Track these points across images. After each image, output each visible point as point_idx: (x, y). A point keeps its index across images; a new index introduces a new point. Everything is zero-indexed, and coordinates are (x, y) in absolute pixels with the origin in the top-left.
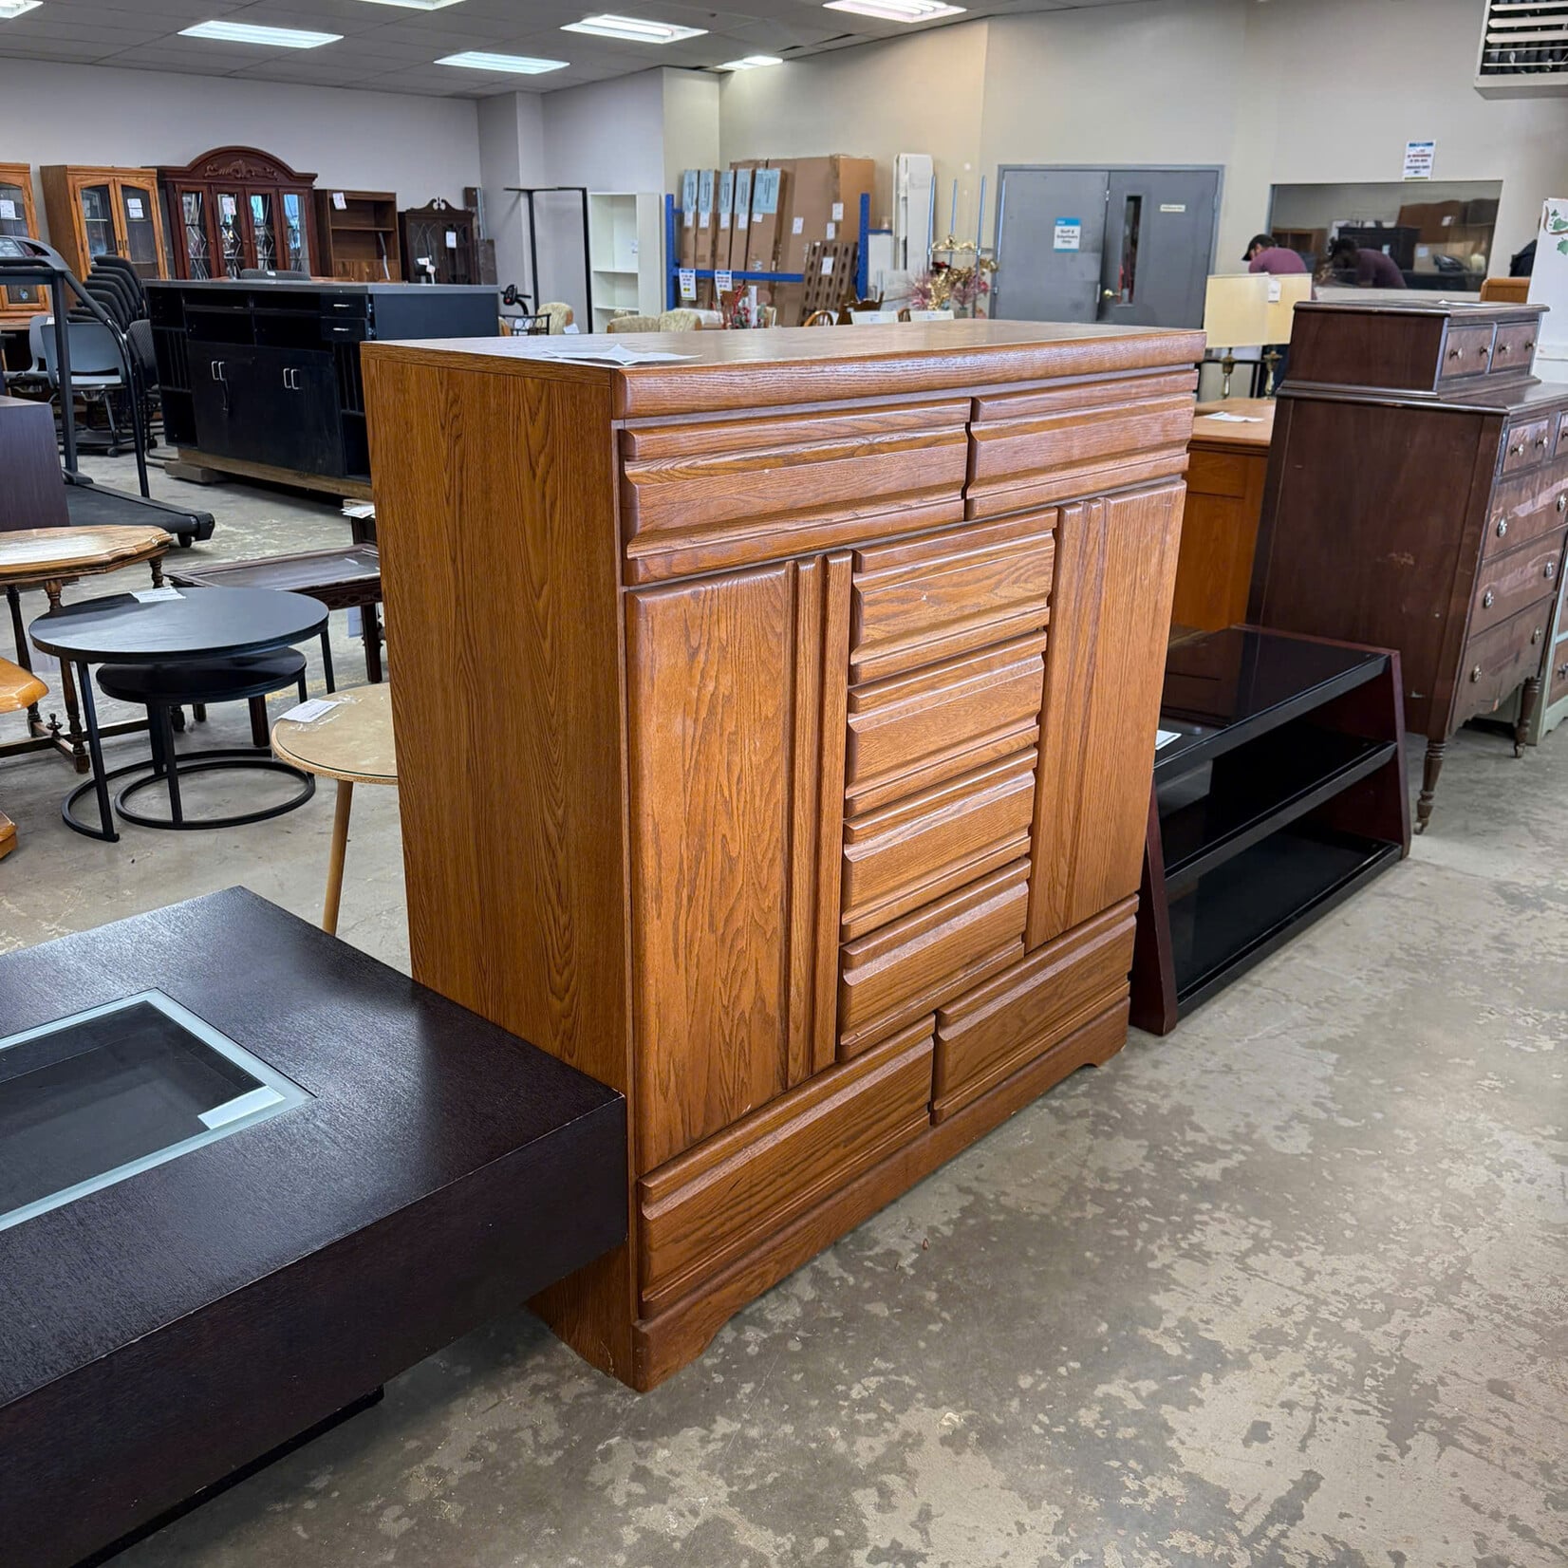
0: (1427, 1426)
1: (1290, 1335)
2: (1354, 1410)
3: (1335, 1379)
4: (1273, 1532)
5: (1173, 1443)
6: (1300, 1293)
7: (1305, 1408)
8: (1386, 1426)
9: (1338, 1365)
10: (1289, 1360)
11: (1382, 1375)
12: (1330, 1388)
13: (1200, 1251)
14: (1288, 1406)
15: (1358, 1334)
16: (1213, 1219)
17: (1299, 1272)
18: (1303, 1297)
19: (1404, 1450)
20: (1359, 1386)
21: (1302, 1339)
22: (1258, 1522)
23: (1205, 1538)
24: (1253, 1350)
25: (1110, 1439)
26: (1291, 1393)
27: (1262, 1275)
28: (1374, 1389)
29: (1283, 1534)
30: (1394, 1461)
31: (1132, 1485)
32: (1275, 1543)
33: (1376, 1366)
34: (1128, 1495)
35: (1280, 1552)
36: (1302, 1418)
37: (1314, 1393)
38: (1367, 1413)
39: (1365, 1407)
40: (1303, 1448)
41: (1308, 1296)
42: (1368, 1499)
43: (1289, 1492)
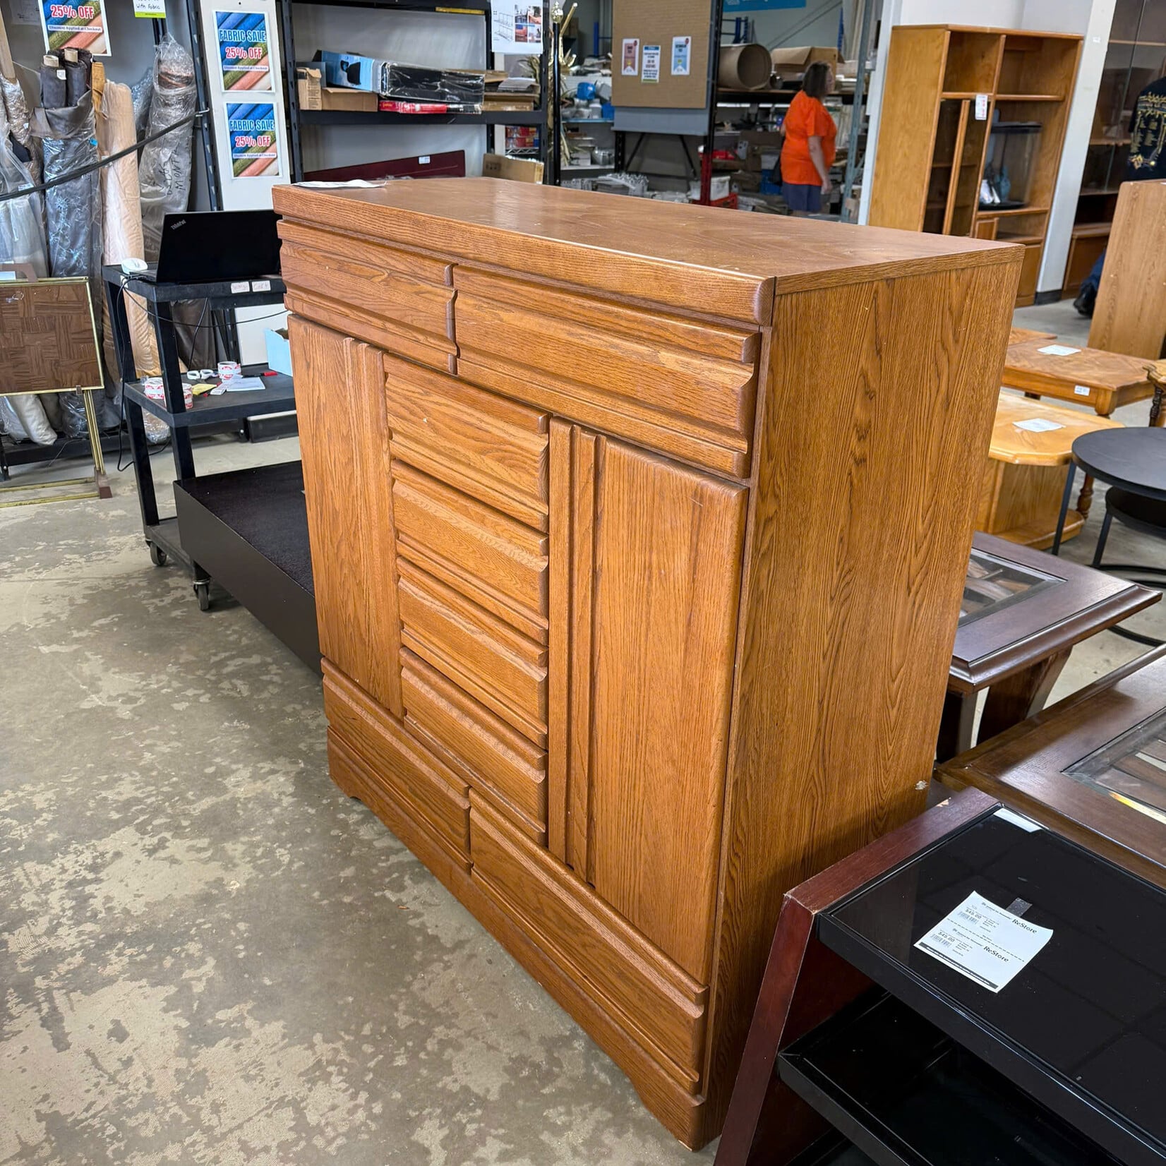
0: (46, 1145)
1: (191, 1098)
2: (94, 1103)
3: (130, 1106)
4: (45, 1007)
5: (144, 982)
6: (231, 1131)
7: (119, 1071)
8: (67, 1116)
9: (141, 1117)
10: (166, 1086)
11: (112, 1144)
12: (125, 1098)
13: (319, 1078)
14: (128, 1063)
15: (162, 1150)
16: (357, 1107)
17: (256, 1144)
18: (225, 1130)
19: (40, 1117)
20: (115, 1120)
21: (182, 1104)
22: (57, 1001)
23: (68, 972)
24: (191, 1065)
25: (169, 952)
26: (137, 1069)
27: (269, 1111)
28: (103, 1129)
29: (39, 1011)
30: (38, 1103)
31: (128, 951)
32: (38, 1004)
33: (122, 1144)
34: (124, 947)
35: (31, 1004)
36: (112, 1065)
37: (127, 1084)
38: (87, 1110)
39: (92, 1112)
40: (88, 1053)
41: (224, 1136)
42: (24, 1071)
43: (63, 1028)
